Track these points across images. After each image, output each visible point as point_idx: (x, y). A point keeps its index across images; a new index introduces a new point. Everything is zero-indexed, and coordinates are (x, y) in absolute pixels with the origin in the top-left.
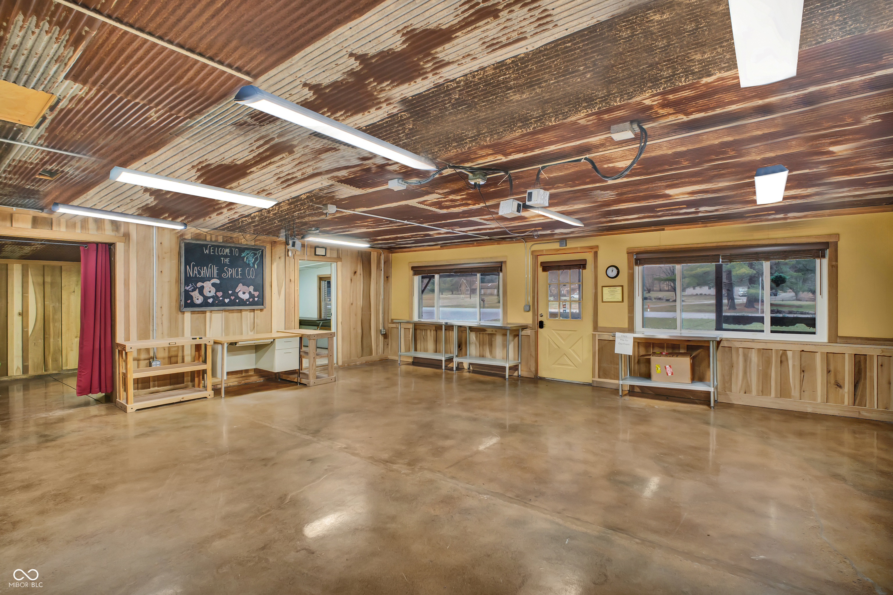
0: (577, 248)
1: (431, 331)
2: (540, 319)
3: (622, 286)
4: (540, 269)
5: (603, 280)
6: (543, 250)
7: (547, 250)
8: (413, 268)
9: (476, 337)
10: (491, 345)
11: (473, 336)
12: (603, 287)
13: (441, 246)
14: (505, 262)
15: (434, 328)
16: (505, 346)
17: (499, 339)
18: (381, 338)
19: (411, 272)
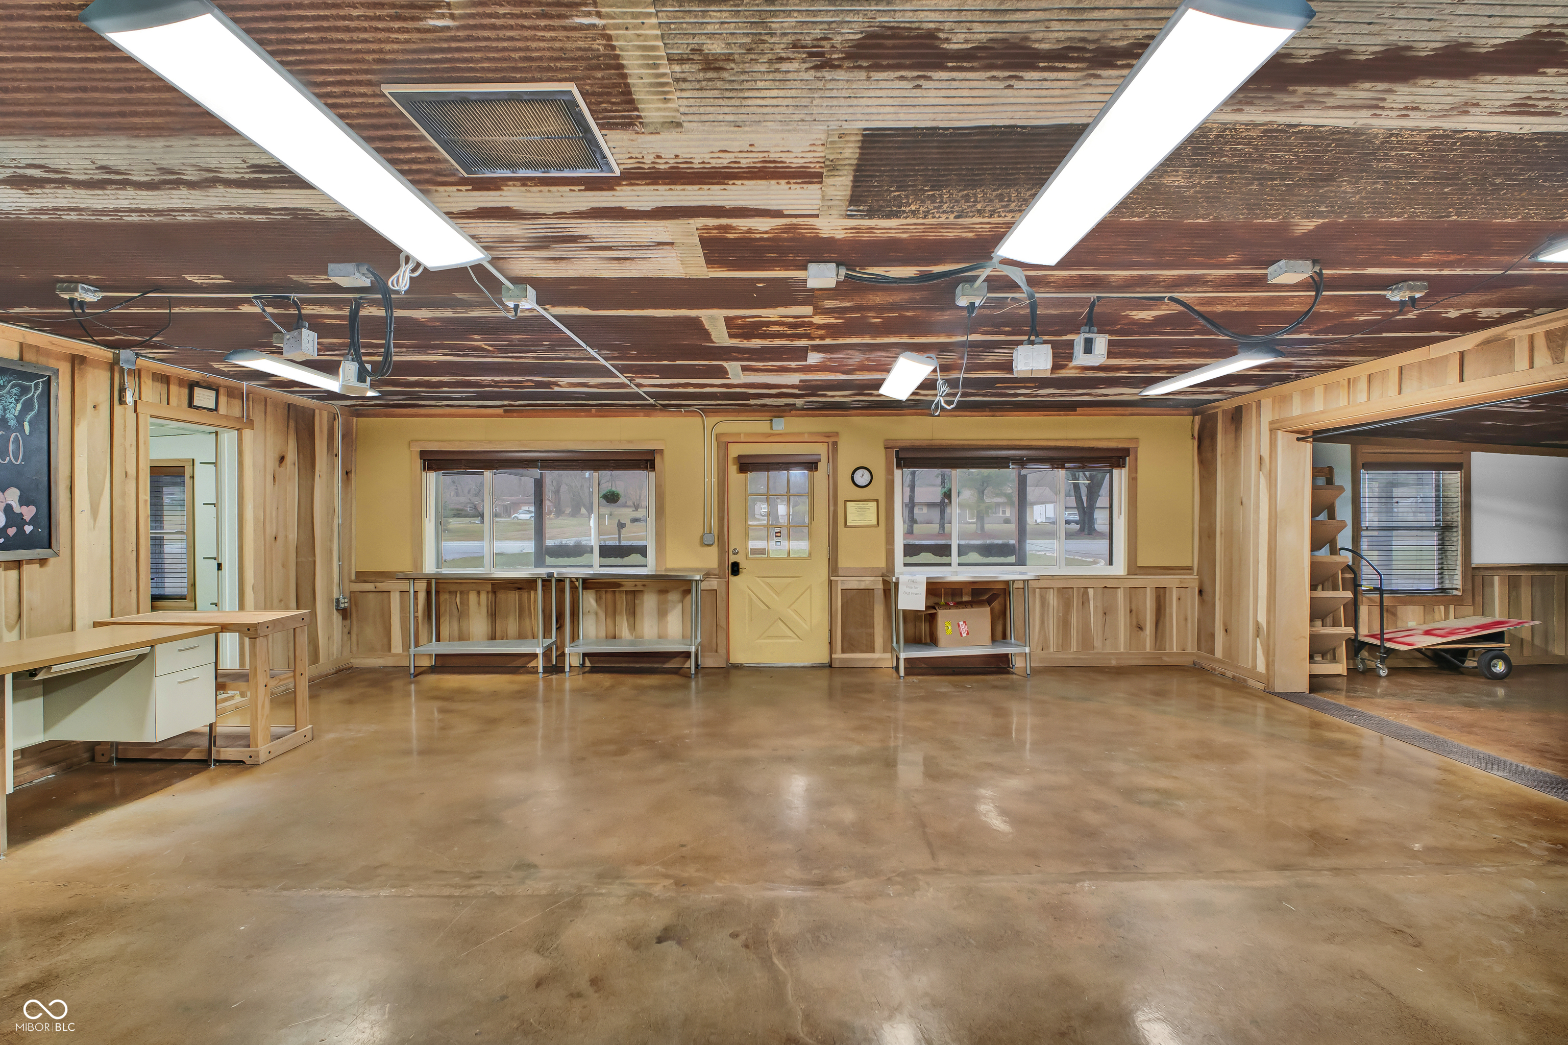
0: (802, 434)
1: (479, 593)
2: (733, 559)
3: (877, 501)
4: (733, 469)
5: (845, 489)
6: (739, 434)
7: (746, 434)
8: (423, 454)
9: (598, 600)
10: (633, 613)
11: (589, 600)
12: (846, 501)
13: (506, 411)
14: (661, 452)
15: (489, 588)
16: (662, 613)
17: (649, 602)
18: (336, 617)
19: (418, 463)
